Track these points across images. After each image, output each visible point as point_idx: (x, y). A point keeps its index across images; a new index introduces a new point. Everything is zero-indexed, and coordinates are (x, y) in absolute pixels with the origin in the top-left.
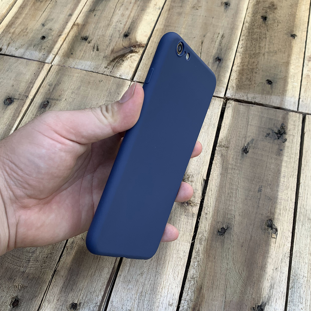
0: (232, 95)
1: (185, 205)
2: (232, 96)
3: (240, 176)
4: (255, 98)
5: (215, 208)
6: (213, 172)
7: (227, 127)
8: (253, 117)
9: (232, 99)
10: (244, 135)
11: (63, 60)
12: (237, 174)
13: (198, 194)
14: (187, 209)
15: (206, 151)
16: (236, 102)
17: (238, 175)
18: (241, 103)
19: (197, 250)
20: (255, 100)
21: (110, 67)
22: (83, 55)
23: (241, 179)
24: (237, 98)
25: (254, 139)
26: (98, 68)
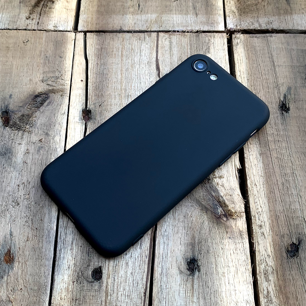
0: (235, 24)
1: (224, 220)
2: (236, 26)
3: (290, 150)
4: (271, 23)
5: (271, 214)
6: (248, 153)
7: (245, 76)
8: (278, 53)
9: (238, 31)
10: (274, 84)
12: (284, 147)
13: (237, 196)
14: (228, 227)
16: (246, 34)
17: (287, 150)
18: (254, 35)
19: (265, 292)
20: (271, 26)
21: (35, 16)
23: (294, 156)
24: (246, 28)
25: (291, 88)
26: (16, 20)
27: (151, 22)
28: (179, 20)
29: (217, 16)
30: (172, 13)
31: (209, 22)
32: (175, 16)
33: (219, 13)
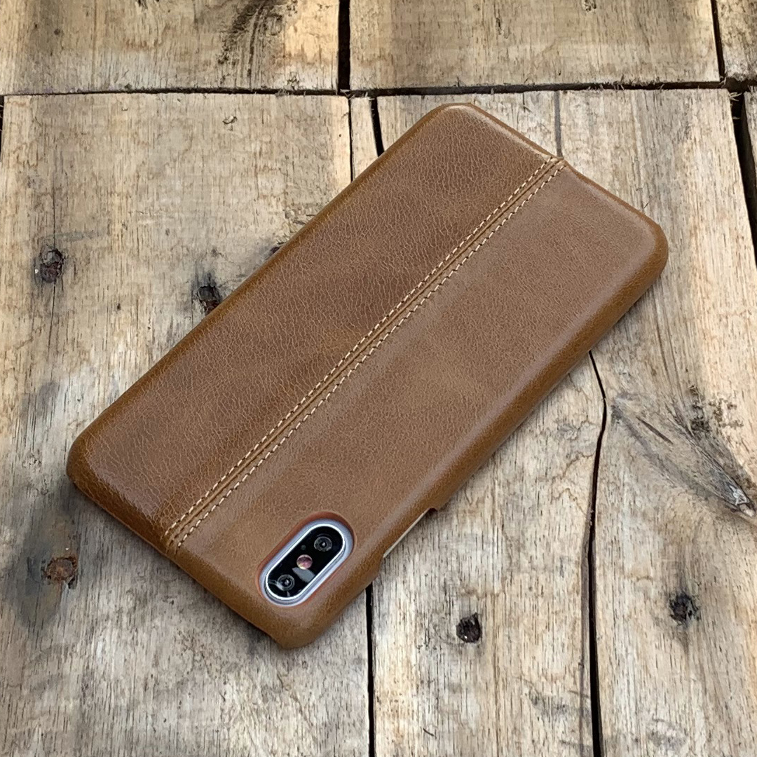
0: (746, 65)
1: (748, 516)
2: (749, 68)
11: (33, 64)
15: (740, 299)
21: (239, 54)
22: (107, 30)
26: (193, 67)
27: (533, 63)
28: (604, 58)
29: (698, 44)
30: (584, 38)
31: (680, 61)
32: (592, 46)
33: (703, 36)
